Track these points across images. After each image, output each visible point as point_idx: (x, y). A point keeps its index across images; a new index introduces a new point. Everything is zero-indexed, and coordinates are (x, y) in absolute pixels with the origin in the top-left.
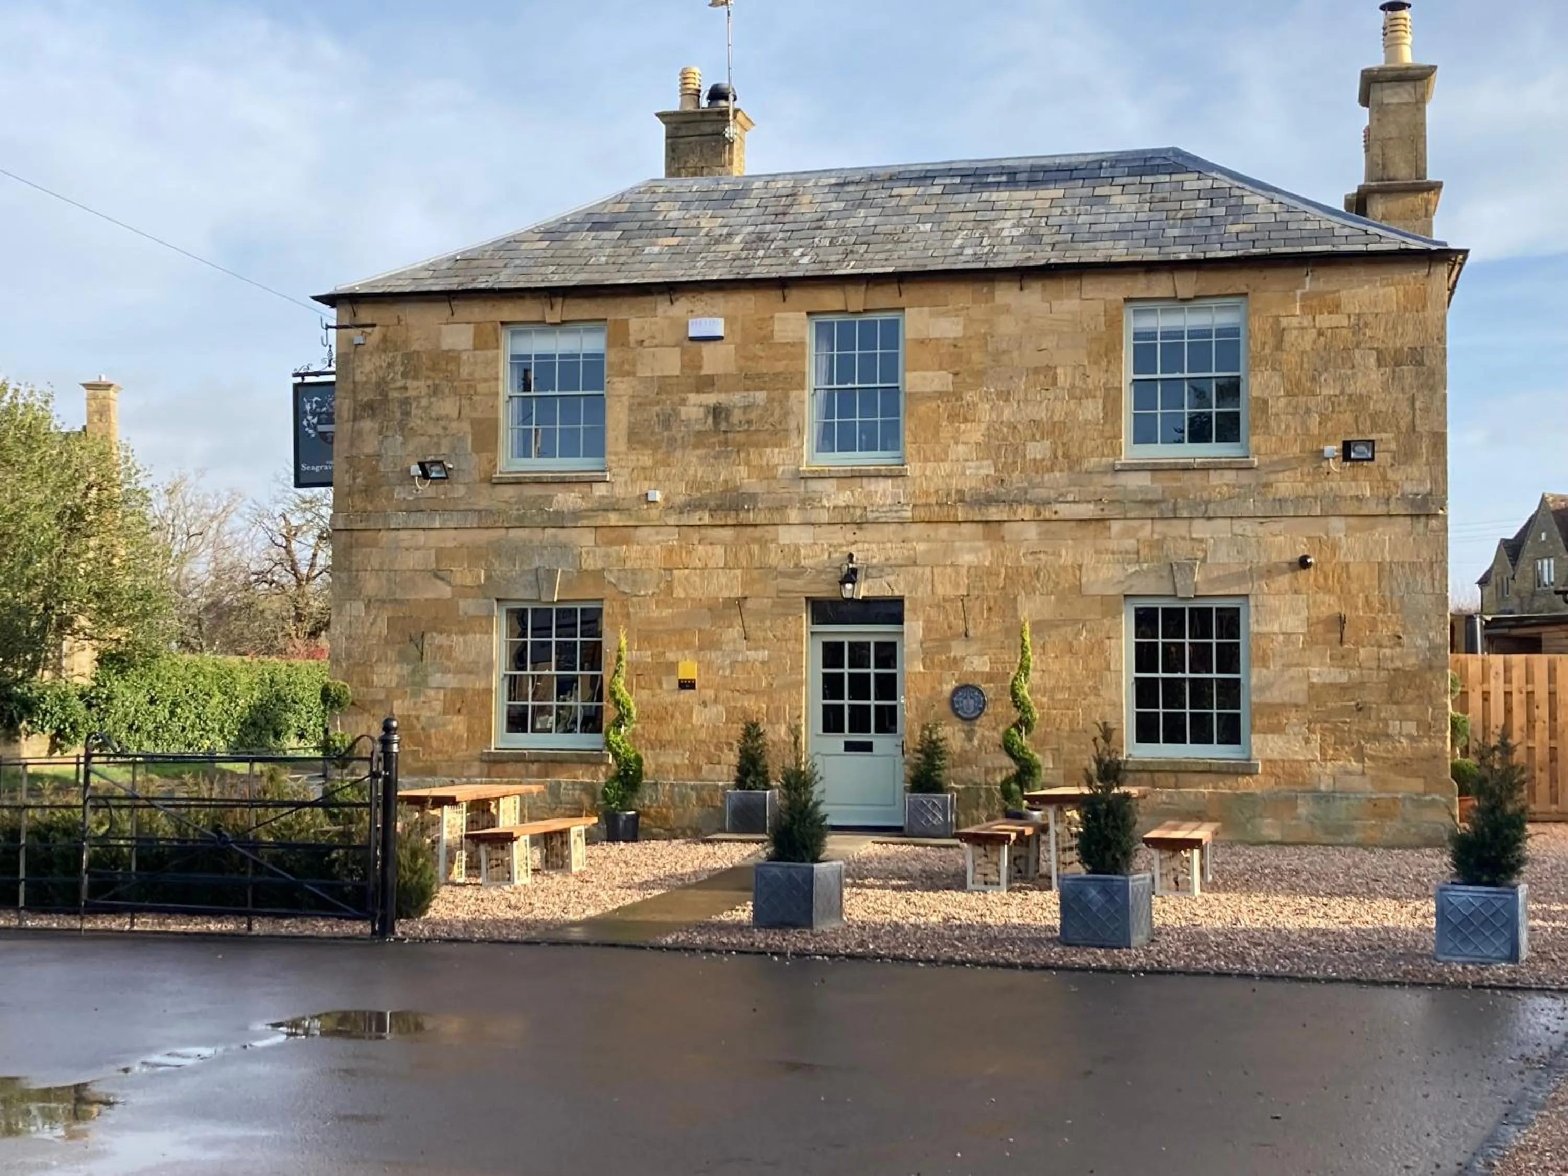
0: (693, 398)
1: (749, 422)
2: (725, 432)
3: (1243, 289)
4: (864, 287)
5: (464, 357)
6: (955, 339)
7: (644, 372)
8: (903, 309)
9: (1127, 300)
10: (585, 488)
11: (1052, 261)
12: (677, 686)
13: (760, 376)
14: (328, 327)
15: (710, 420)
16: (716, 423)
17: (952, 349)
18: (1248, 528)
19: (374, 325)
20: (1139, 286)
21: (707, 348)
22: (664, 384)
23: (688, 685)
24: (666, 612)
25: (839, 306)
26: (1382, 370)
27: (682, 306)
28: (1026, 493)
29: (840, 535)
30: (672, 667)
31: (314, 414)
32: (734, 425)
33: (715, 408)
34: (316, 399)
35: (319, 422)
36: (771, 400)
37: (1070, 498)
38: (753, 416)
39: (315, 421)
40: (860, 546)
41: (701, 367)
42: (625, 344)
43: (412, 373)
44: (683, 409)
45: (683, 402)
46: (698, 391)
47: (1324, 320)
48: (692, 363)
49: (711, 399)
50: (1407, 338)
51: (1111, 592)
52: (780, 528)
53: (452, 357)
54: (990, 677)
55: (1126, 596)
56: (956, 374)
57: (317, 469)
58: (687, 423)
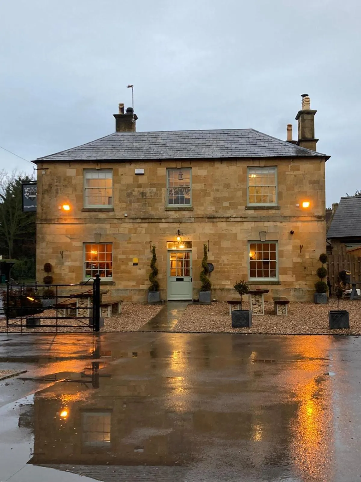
0: (136, 189)
1: (151, 196)
2: (145, 198)
3: (276, 165)
4: (181, 162)
5: (73, 178)
6: (205, 175)
7: (123, 182)
8: (191, 168)
9: (248, 167)
10: (107, 213)
11: (229, 156)
12: (133, 265)
13: (154, 184)
14: (35, 169)
15: (141, 195)
16: (143, 196)
17: (204, 178)
18: (278, 224)
19: (48, 169)
20: (251, 164)
21: (140, 177)
22: (128, 186)
23: (135, 264)
24: (130, 245)
25: (175, 167)
26: (310, 185)
27: (133, 166)
28: (223, 215)
29: (176, 225)
30: (131, 260)
31: (28, 192)
32: (147, 197)
33: (142, 192)
34: (28, 188)
35: (29, 195)
36: (157, 190)
37: (234, 216)
38: (152, 194)
39: (28, 194)
40: (180, 228)
41: (138, 182)
42: (118, 175)
43: (59, 182)
44: (134, 193)
45: (134, 191)
46: (138, 187)
47: (296, 173)
48: (136, 181)
49: (141, 190)
50: (315, 178)
51: (245, 240)
52: (160, 224)
53: (70, 178)
54: (214, 261)
55: (248, 241)
56: (205, 185)
57: (29, 207)
58: (135, 196)
